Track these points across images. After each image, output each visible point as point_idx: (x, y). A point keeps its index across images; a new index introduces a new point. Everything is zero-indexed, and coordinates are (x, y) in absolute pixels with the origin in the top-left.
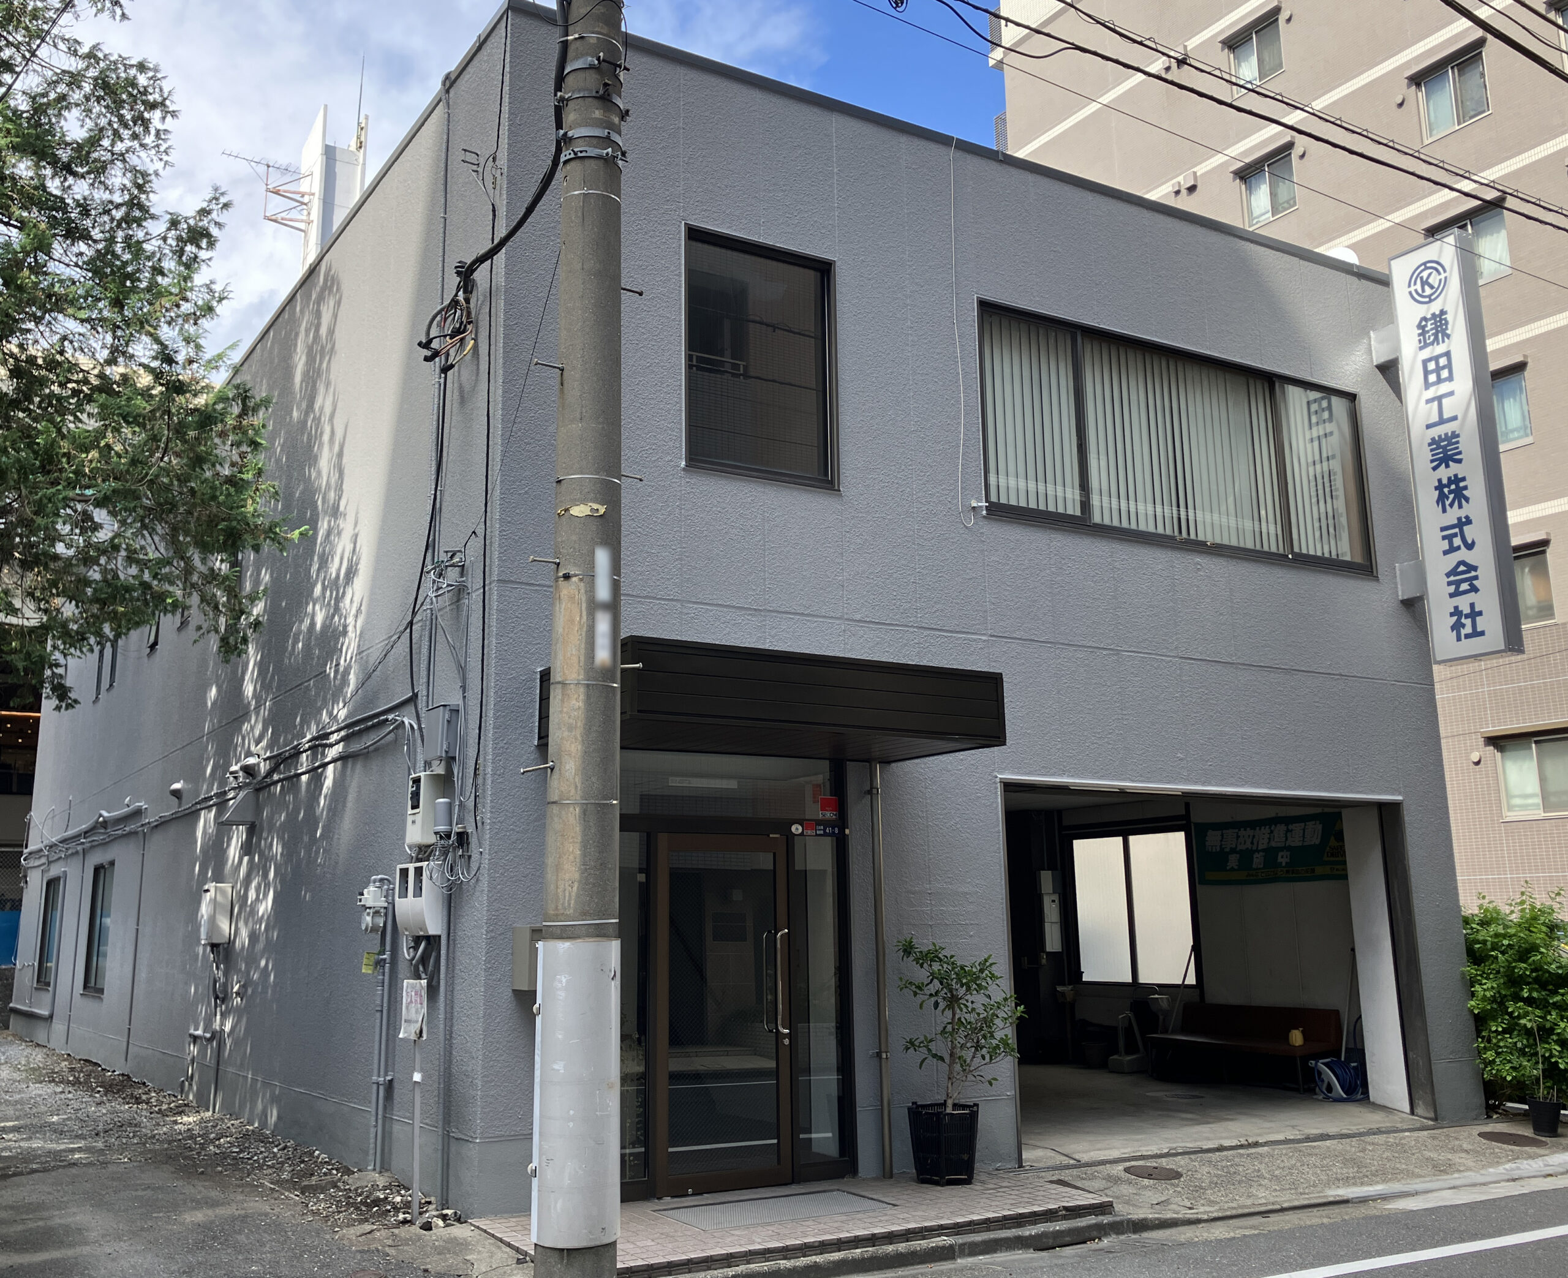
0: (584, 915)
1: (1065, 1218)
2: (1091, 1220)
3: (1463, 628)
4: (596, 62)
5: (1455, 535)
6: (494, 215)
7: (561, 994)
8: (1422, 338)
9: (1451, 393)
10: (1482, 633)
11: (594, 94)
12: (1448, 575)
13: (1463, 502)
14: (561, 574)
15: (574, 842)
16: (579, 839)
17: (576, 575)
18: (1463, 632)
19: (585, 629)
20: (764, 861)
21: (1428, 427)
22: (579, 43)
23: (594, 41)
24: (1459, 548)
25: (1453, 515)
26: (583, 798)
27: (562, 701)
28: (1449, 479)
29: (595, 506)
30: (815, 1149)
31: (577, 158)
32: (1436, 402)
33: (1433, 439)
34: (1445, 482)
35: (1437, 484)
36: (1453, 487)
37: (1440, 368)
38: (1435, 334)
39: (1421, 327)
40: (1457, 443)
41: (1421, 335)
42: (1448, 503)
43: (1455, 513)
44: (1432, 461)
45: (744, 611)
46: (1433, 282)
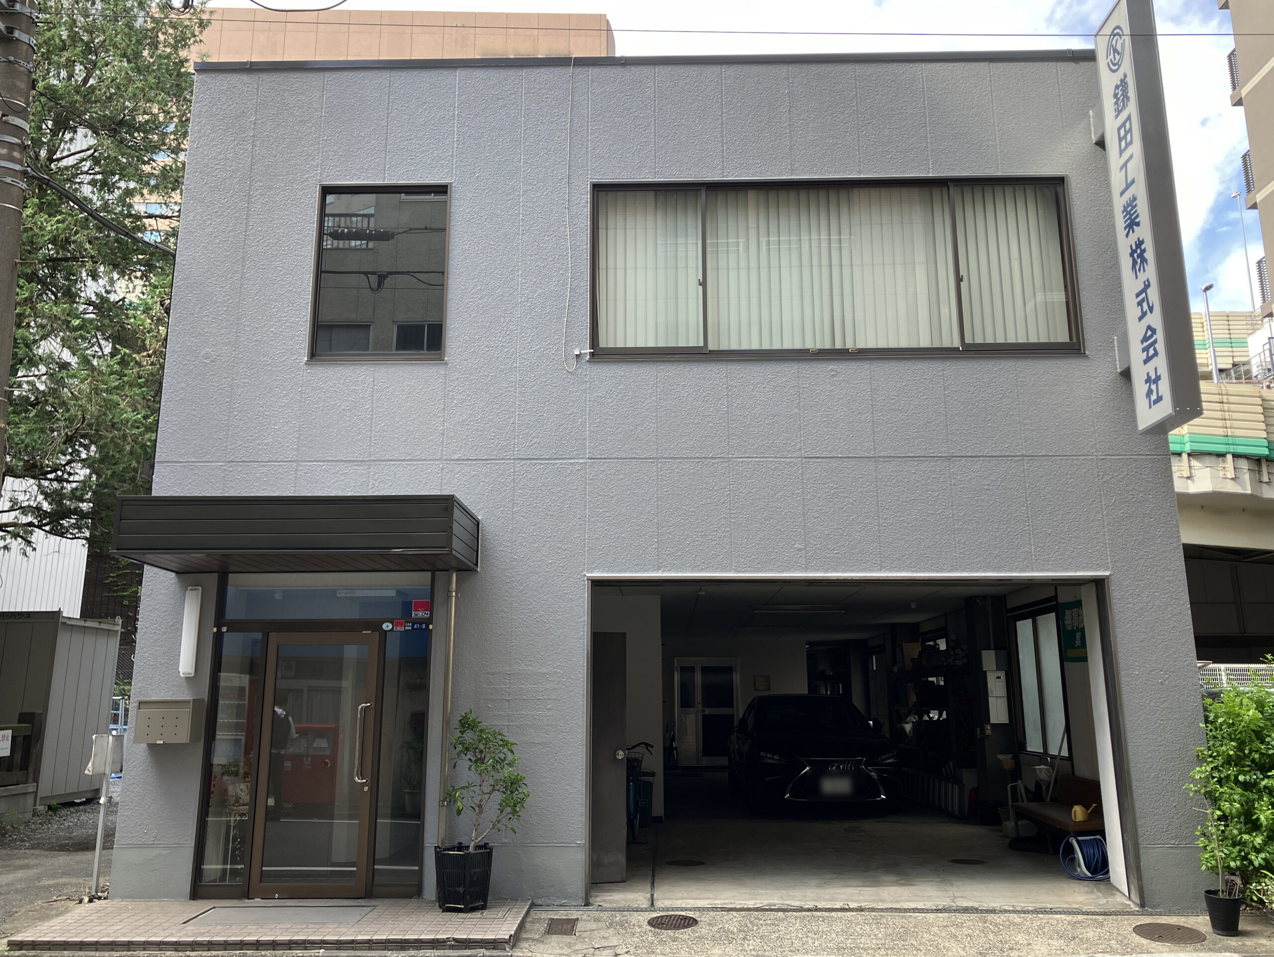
1: (452, 948)
3: (1152, 394)
5: (1144, 300)
8: (1116, 106)
9: (1132, 157)
13: (1145, 265)
18: (1152, 398)
21: (1121, 195)
24: (1146, 313)
25: (1141, 280)
28: (1136, 243)
32: (1124, 169)
33: (1124, 206)
34: (1134, 247)
35: (1130, 251)
36: (1139, 251)
37: (1126, 133)
38: (1123, 100)
39: (1115, 95)
40: (1136, 206)
41: (1116, 103)
42: (1137, 268)
43: (1142, 277)
44: (1125, 228)
45: (351, 463)
46: (1119, 48)
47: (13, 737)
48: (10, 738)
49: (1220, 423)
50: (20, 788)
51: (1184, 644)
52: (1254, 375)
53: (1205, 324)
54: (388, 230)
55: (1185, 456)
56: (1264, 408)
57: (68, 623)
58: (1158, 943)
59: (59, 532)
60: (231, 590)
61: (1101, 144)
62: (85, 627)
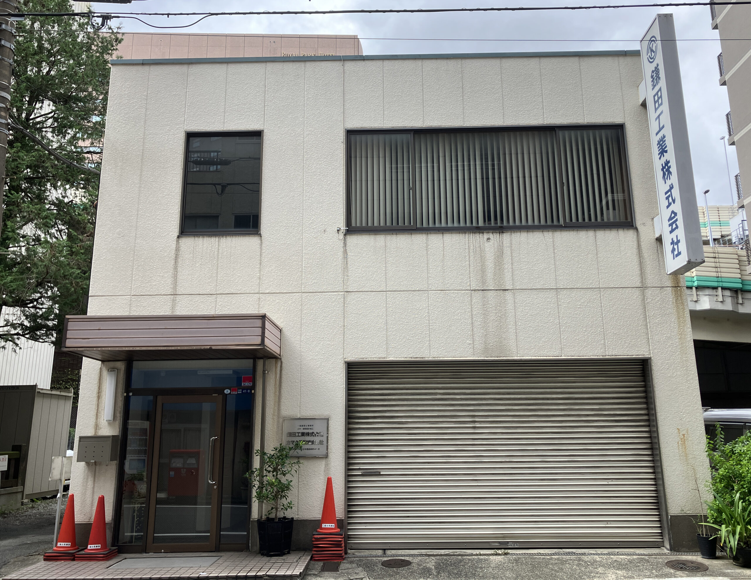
5: (670, 196)
8: (653, 83)
9: (662, 112)
10: (680, 253)
12: (669, 220)
13: (670, 175)
18: (675, 253)
21: (656, 134)
24: (671, 203)
25: (668, 184)
28: (665, 163)
32: (658, 119)
33: (658, 141)
34: (664, 165)
35: (662, 167)
36: (667, 167)
37: (658, 98)
38: (656, 79)
39: (652, 77)
40: (665, 141)
41: (653, 81)
42: (666, 177)
43: (669, 182)
44: (659, 154)
45: (205, 296)
46: (654, 49)
47: (9, 459)
48: (7, 460)
49: (714, 270)
50: (14, 489)
51: (694, 397)
52: (734, 242)
53: (705, 213)
54: (227, 159)
55: (694, 289)
56: (739, 261)
57: (41, 392)
58: (680, 572)
59: (35, 338)
60: (134, 371)
61: (644, 105)
62: (52, 394)
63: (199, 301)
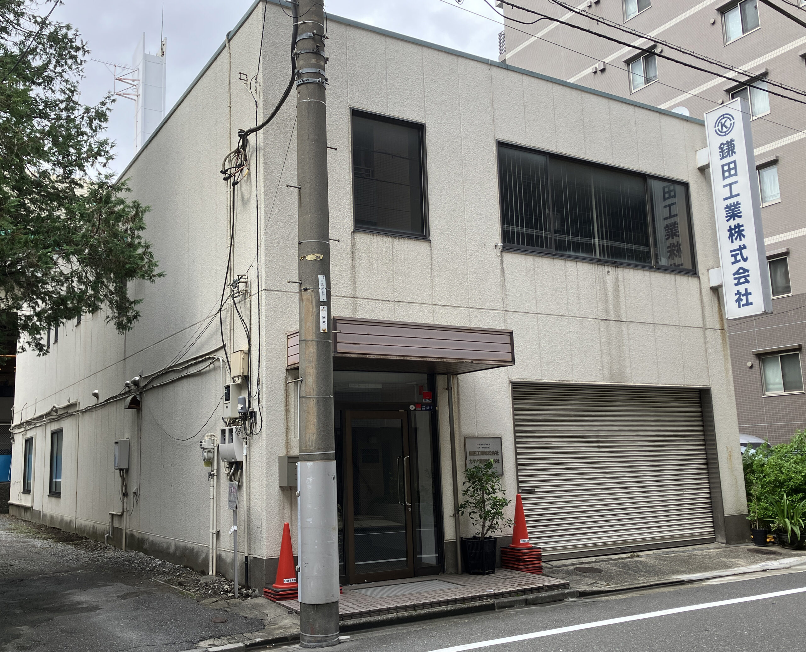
0: (319, 449)
1: (546, 591)
2: (559, 591)
3: (742, 301)
4: (312, 35)
5: (738, 254)
6: (257, 107)
7: (310, 487)
8: (721, 153)
9: (736, 182)
10: (751, 304)
11: (312, 51)
12: (734, 274)
13: (742, 237)
14: (302, 288)
15: (313, 416)
16: (316, 414)
17: (310, 289)
18: (742, 303)
19: (315, 315)
20: (396, 423)
21: (725, 199)
22: (303, 25)
23: (311, 24)
24: (739, 261)
25: (737, 244)
26: (316, 395)
27: (305, 349)
28: (735, 225)
29: (318, 255)
30: (423, 561)
31: (304, 83)
32: (728, 187)
33: (727, 206)
34: (733, 227)
36: (737, 230)
37: (730, 169)
38: (728, 152)
39: (721, 148)
40: (739, 207)
42: (734, 238)
44: (727, 217)
45: (384, 302)
46: (728, 125)
61: (701, 169)
63: (379, 307)
